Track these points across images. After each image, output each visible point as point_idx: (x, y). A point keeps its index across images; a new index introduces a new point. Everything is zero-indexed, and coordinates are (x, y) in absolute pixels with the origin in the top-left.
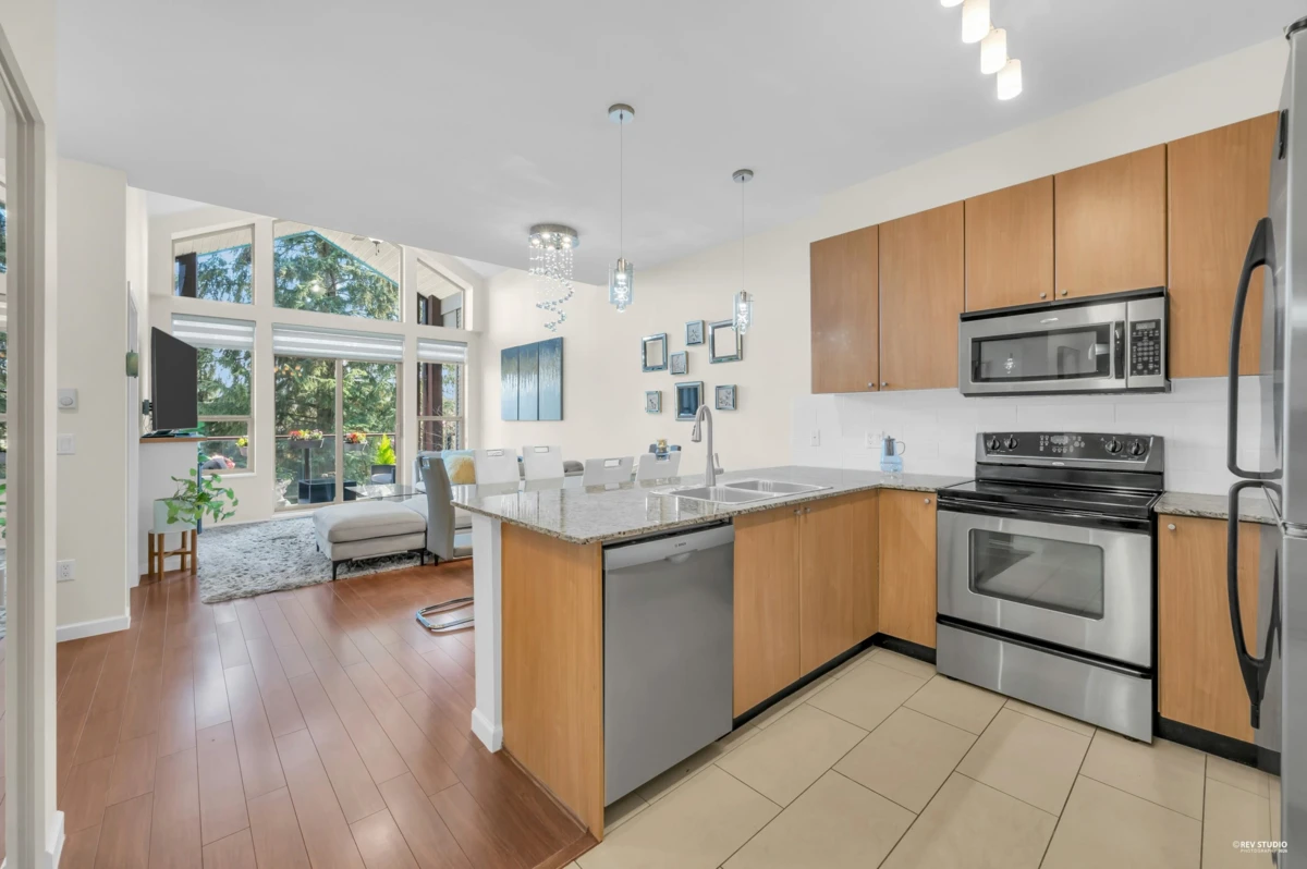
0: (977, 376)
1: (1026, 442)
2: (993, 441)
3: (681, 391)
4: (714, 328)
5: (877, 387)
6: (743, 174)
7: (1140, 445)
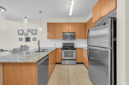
0: (64, 38)
1: (66, 44)
2: (64, 44)
3: (26, 38)
4: (32, 30)
5: (55, 39)
6: (41, 12)
7: (73, 44)
